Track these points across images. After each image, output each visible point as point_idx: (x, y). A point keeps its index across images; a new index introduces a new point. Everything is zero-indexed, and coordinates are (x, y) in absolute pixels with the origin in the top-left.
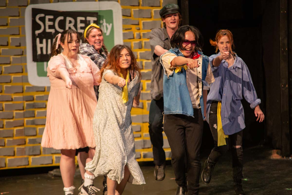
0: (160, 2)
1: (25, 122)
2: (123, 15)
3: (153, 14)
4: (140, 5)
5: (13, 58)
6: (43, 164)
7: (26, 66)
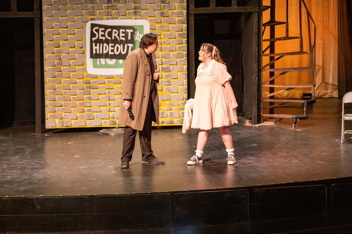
0: (175, 21)
1: (84, 98)
2: (151, 29)
3: (170, 29)
4: (162, 23)
5: (78, 55)
6: (95, 126)
7: (86, 61)
